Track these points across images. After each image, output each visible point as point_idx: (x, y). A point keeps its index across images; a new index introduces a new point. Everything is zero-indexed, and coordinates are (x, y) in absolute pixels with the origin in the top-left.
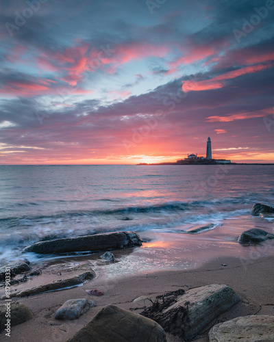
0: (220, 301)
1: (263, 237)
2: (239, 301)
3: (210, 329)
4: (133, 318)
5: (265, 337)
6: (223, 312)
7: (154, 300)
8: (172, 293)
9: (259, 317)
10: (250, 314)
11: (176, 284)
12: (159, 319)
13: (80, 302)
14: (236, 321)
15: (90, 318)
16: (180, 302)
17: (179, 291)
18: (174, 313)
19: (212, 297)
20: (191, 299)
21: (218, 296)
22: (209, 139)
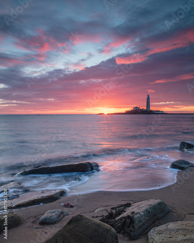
0: (156, 211)
1: (186, 166)
2: (169, 212)
3: (149, 231)
4: (94, 224)
5: (188, 237)
6: (158, 219)
7: (109, 210)
8: (122, 206)
9: (184, 222)
10: (177, 221)
11: (125, 199)
12: (113, 224)
13: (57, 212)
14: (167, 225)
15: (64, 223)
16: (128, 212)
17: (127, 204)
18: (124, 220)
19: (150, 208)
20: (136, 210)
21: (154, 207)
22: (148, 96)
